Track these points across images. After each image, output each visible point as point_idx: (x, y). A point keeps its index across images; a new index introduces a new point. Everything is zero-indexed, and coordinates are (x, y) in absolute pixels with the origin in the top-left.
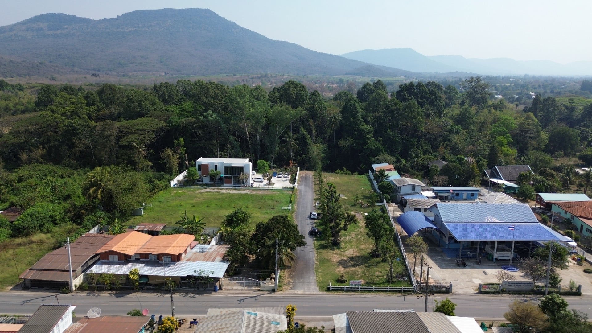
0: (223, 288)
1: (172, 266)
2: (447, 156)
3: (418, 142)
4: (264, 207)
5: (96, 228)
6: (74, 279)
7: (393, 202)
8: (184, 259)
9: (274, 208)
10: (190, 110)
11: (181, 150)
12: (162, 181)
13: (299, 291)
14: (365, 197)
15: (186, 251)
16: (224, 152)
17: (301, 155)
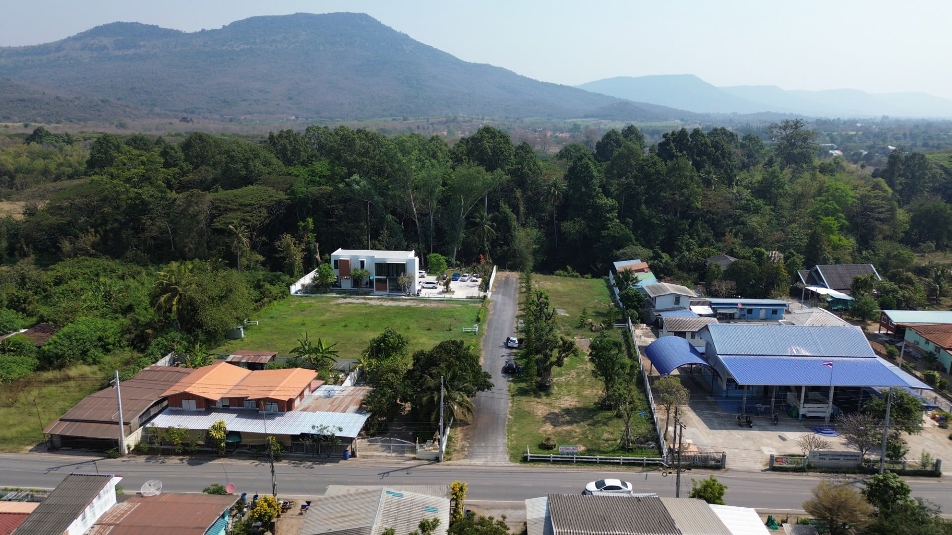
0: (358, 454)
1: (278, 419)
2: (738, 249)
3: (691, 225)
4: (435, 327)
5: (167, 358)
6: (127, 436)
7: (642, 322)
8: (298, 408)
9: (450, 330)
10: (327, 173)
11: (308, 237)
12: (277, 286)
13: (478, 462)
14: (599, 314)
15: (301, 395)
16: (379, 241)
17: (501, 246)
